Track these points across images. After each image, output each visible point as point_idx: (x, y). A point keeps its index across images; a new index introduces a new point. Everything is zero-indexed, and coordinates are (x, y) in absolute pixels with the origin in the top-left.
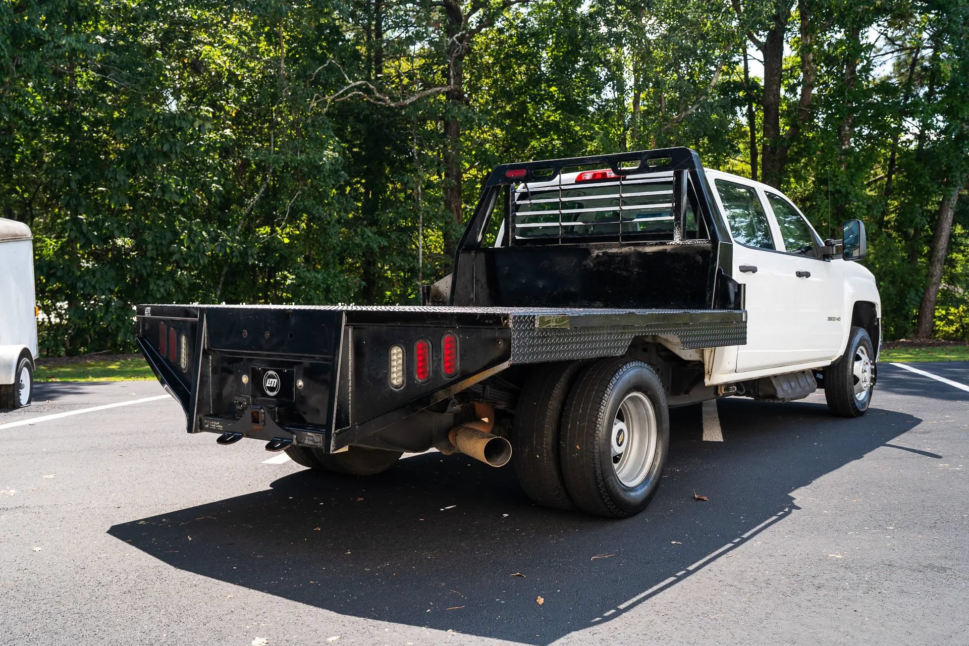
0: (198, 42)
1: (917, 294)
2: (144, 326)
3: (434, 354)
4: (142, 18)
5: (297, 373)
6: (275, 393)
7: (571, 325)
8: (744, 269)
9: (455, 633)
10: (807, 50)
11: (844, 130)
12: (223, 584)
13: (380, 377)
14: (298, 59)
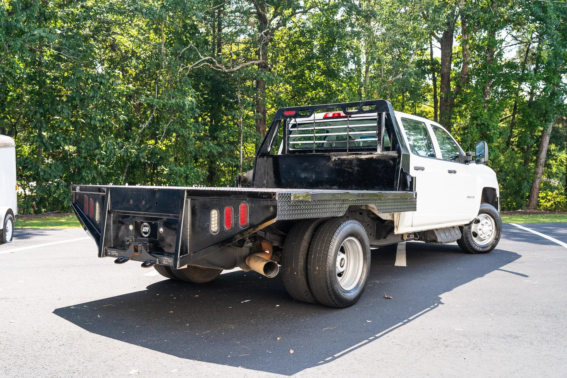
0: (114, 33)
1: (528, 184)
2: (76, 197)
3: (235, 215)
4: (82, 19)
5: (160, 224)
6: (148, 235)
7: (312, 199)
8: (417, 169)
9: (242, 369)
10: (466, 42)
11: (487, 89)
12: (116, 341)
13: (205, 227)
14: (172, 43)
